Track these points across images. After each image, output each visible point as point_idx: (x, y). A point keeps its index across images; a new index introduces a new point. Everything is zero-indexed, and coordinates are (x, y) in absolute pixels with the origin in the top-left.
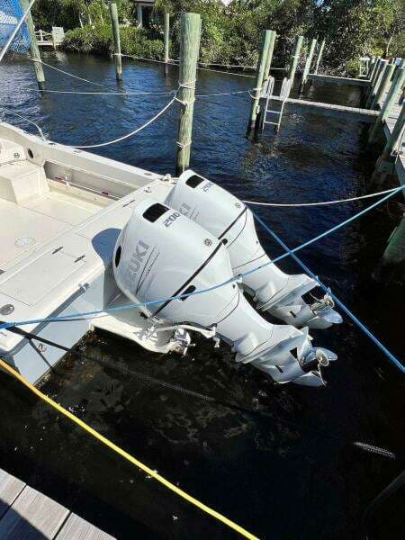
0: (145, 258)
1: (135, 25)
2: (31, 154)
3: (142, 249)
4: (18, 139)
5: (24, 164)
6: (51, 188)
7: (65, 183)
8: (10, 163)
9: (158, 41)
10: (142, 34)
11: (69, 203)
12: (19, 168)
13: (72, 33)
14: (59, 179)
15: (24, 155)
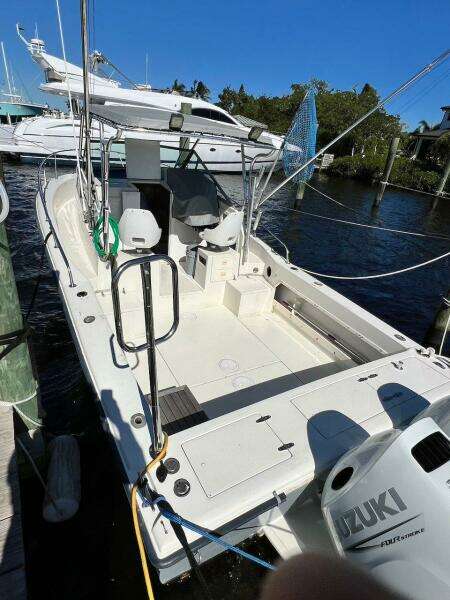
0: (390, 521)
1: (409, 156)
2: (269, 272)
3: (390, 502)
4: (264, 256)
5: (259, 280)
6: (274, 310)
7: (291, 310)
8: (247, 276)
9: (432, 173)
10: (415, 164)
11: (286, 333)
12: (253, 282)
13: (341, 159)
14: (286, 304)
15: (262, 270)
